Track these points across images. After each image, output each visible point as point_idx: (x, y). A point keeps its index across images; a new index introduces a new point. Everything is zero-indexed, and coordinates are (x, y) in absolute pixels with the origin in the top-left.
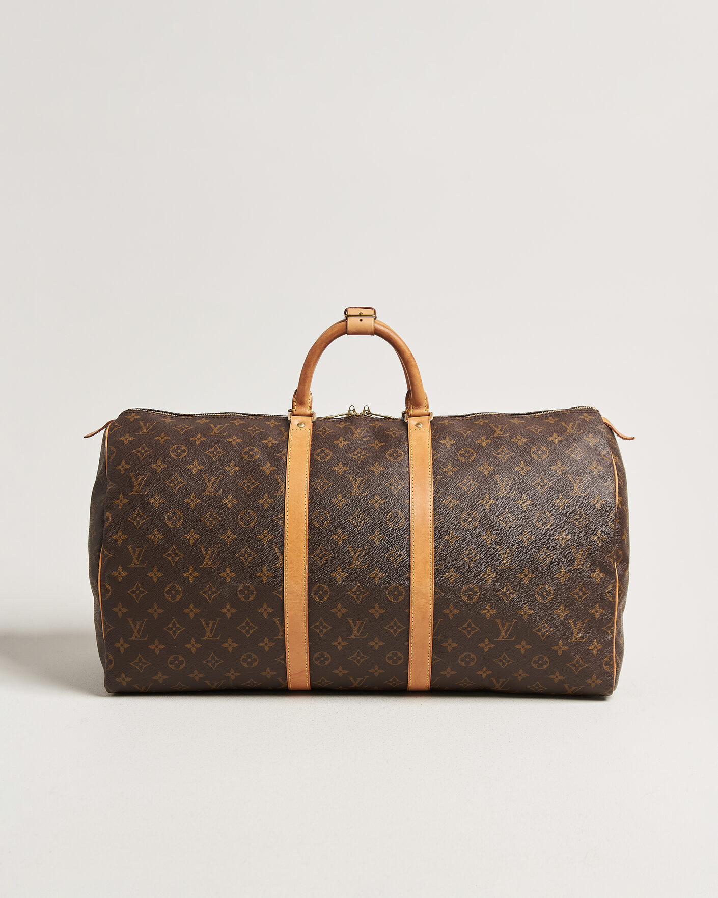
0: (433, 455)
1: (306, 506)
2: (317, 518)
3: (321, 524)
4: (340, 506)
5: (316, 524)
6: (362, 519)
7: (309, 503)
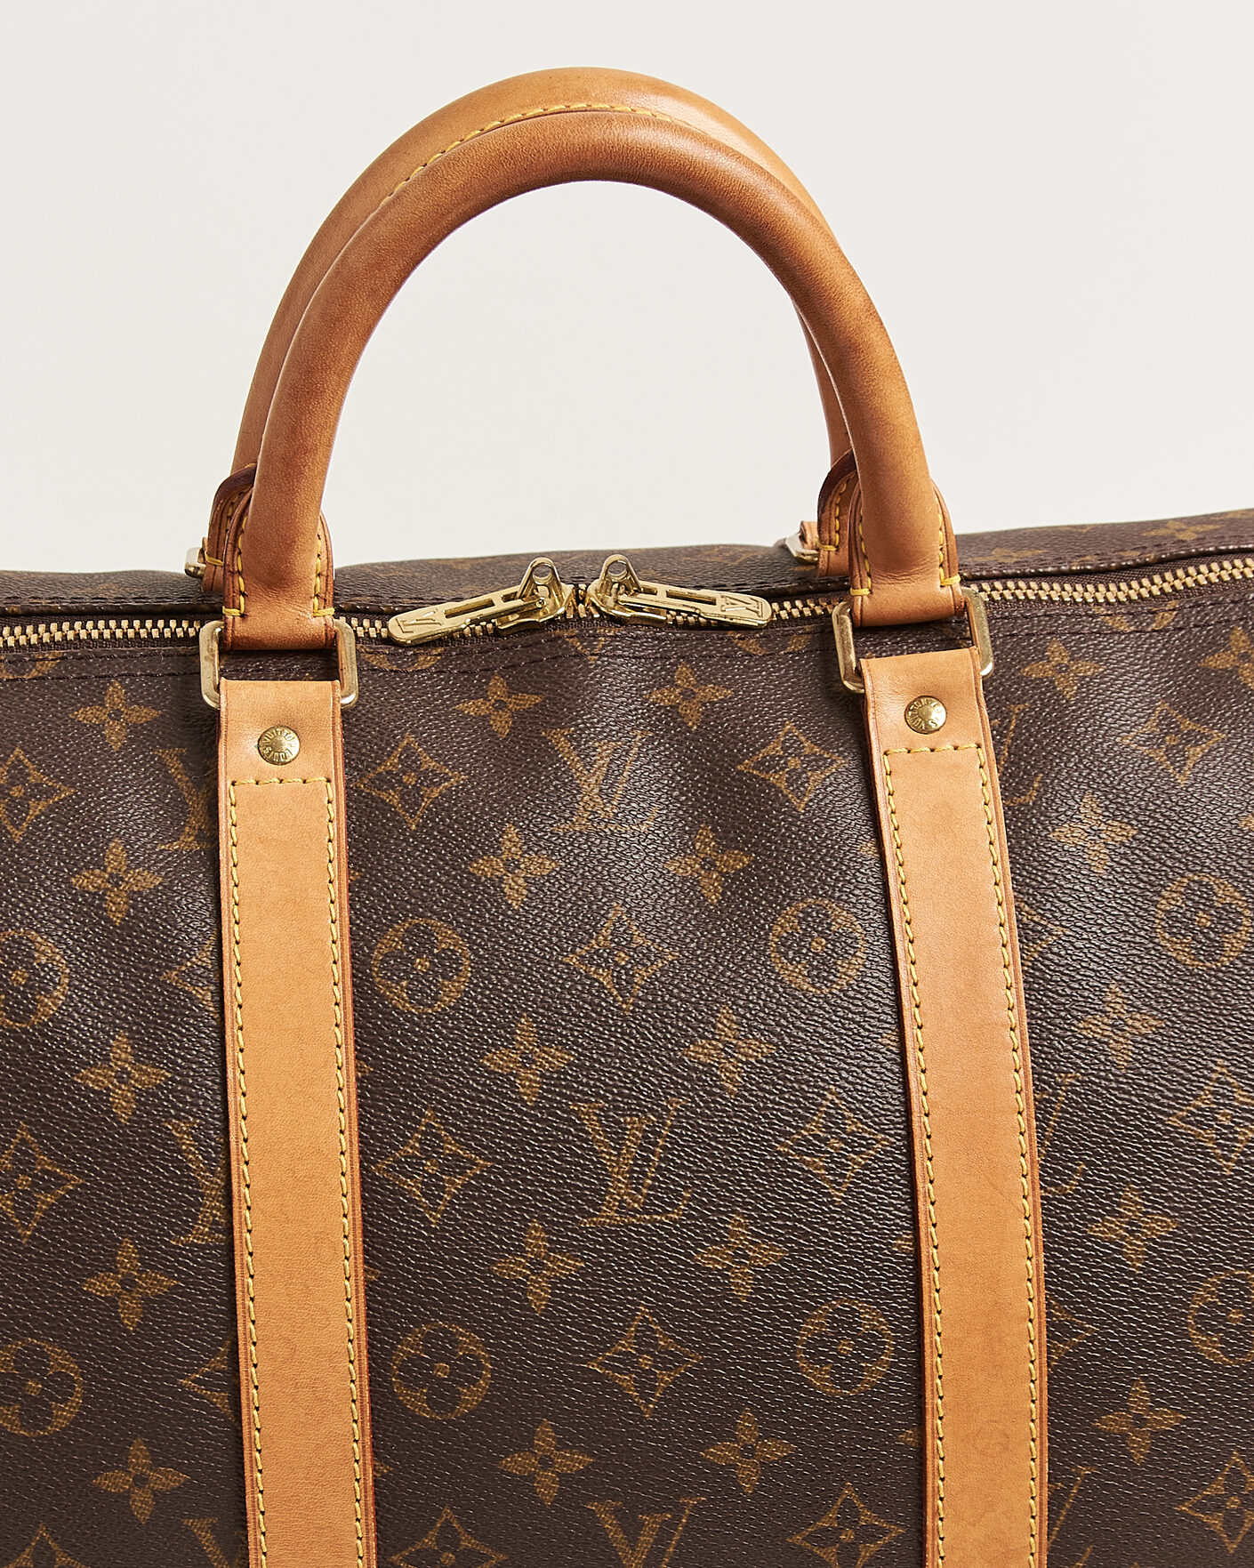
0: (1027, 934)
1: (355, 1307)
2: (415, 1372)
3: (444, 1397)
4: (539, 1295)
5: (415, 1401)
6: (666, 1360)
7: (370, 1288)
